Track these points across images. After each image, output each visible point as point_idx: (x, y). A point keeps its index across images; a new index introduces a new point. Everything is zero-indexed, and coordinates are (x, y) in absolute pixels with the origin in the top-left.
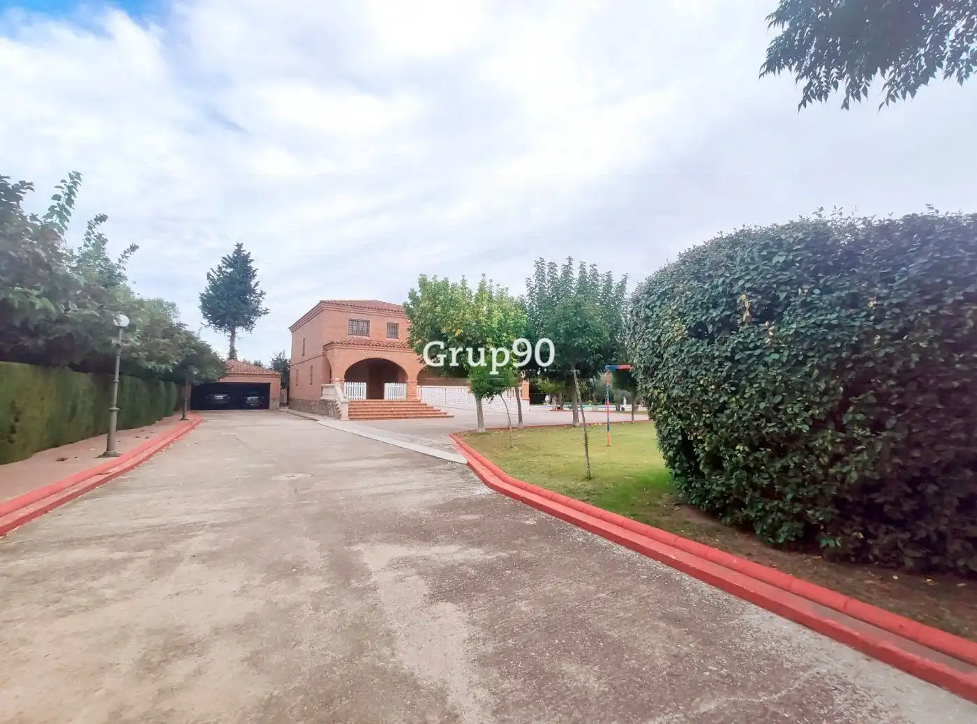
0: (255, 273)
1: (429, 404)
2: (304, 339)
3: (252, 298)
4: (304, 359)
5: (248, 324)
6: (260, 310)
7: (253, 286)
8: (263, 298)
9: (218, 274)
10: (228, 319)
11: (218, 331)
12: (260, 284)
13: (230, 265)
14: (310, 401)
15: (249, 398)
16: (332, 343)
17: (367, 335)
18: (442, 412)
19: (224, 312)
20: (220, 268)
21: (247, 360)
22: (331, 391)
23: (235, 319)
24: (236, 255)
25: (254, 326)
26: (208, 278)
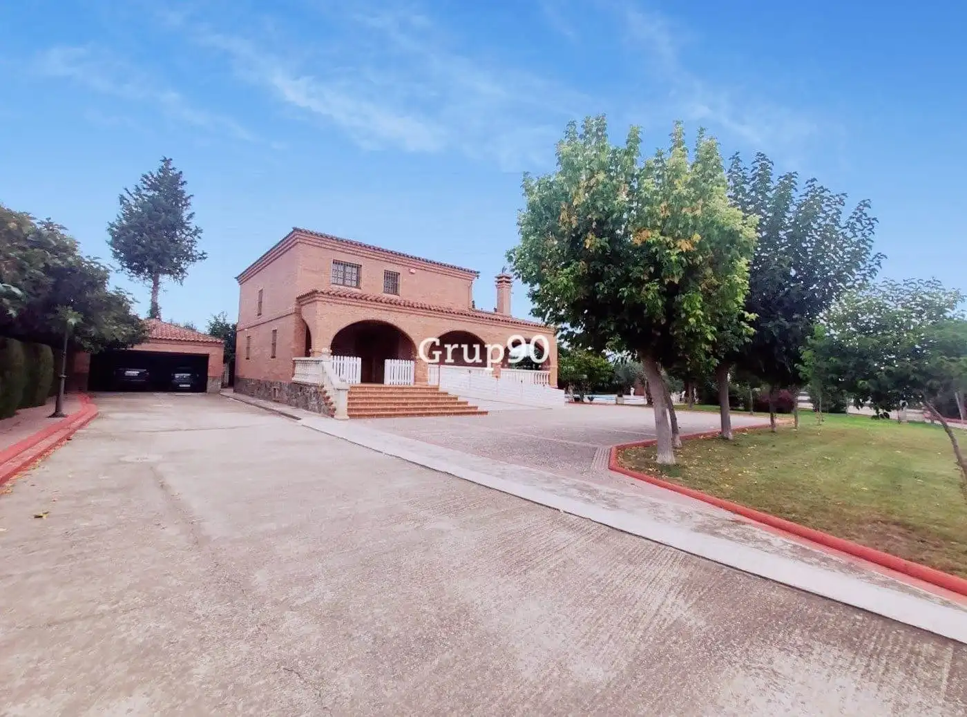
0: (189, 201)
1: (452, 393)
2: (261, 291)
3: (184, 236)
4: (260, 321)
5: (176, 271)
6: (195, 254)
7: (185, 219)
8: (199, 238)
9: (136, 197)
10: (149, 261)
11: (135, 279)
12: (196, 216)
13: (153, 187)
14: (272, 384)
15: (177, 376)
16: (314, 293)
17: (358, 286)
18: (470, 405)
19: (143, 250)
20: (138, 189)
21: (176, 321)
22: (312, 369)
23: (161, 262)
24: (161, 174)
25: (185, 275)
26: (122, 202)
